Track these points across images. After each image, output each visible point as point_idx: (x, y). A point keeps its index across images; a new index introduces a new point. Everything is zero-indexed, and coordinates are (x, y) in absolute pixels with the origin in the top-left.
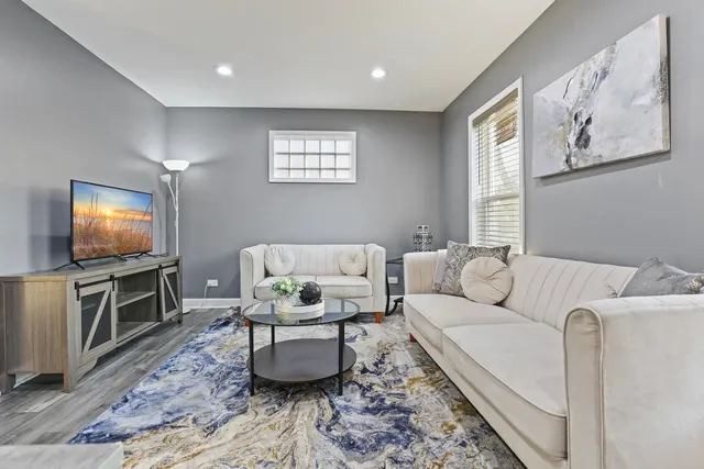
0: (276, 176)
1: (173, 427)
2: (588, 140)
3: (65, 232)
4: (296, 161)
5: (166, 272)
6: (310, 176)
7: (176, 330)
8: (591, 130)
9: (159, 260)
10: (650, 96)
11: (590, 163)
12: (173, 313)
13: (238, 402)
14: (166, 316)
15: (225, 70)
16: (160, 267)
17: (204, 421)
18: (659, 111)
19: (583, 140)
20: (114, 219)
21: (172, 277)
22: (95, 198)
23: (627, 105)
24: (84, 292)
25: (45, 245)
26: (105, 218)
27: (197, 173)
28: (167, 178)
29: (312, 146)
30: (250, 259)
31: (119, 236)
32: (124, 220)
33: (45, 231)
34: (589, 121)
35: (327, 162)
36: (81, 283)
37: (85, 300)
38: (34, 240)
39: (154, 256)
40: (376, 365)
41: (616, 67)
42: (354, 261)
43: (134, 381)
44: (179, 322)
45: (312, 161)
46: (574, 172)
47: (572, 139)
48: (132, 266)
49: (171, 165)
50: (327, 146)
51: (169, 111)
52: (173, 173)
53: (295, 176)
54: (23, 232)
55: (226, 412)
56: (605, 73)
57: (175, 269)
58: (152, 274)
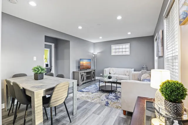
0: (113, 54)
1: (89, 92)
3: (79, 66)
4: (117, 50)
5: (92, 72)
7: (94, 82)
9: (91, 70)
12: (93, 79)
13: (97, 91)
14: (92, 79)
17: (92, 92)
20: (85, 64)
21: (94, 73)
22: (83, 61)
24: (81, 74)
25: (77, 67)
27: (99, 54)
28: (94, 56)
30: (105, 70)
31: (86, 66)
32: (87, 64)
33: (77, 66)
35: (124, 50)
43: (86, 87)
44: (95, 81)
45: (120, 50)
48: (88, 71)
49: (94, 53)
52: (94, 55)
53: (117, 54)
54: (75, 65)
55: (95, 92)
57: (94, 72)
58: (90, 72)
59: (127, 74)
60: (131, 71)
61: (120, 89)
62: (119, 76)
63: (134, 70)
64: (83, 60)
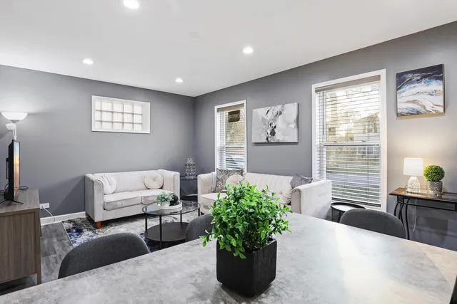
0: (96, 127)
2: (275, 133)
6: (116, 127)
8: (276, 130)
10: (293, 125)
11: (275, 141)
18: (296, 130)
19: (273, 133)
23: (287, 126)
30: (101, 184)
34: (275, 127)
35: (128, 118)
41: (284, 112)
42: (154, 180)
46: (269, 143)
47: (269, 132)
50: (128, 108)
56: (281, 113)
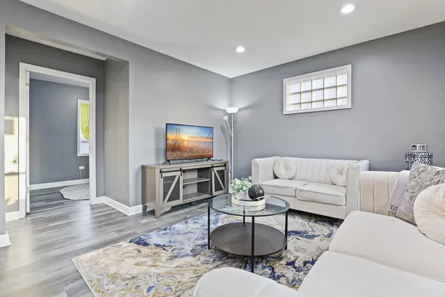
1: (164, 249)
5: (216, 169)
6: (315, 106)
9: (214, 162)
12: (220, 192)
13: (199, 249)
14: (215, 193)
15: (241, 49)
16: (213, 167)
17: (176, 252)
20: (188, 141)
21: (221, 172)
22: (178, 131)
24: (165, 175)
25: (162, 153)
26: (184, 140)
28: (225, 117)
29: (317, 84)
30: (257, 166)
32: (194, 142)
36: (163, 170)
37: (165, 179)
38: (157, 150)
39: (213, 160)
40: (305, 263)
42: (341, 174)
45: (316, 96)
49: (230, 110)
50: (329, 82)
51: (231, 80)
53: (304, 108)
55: (189, 252)
57: (223, 168)
58: (208, 169)
59: (341, 180)
60: (357, 169)
61: (302, 242)
62: (305, 188)
63: (370, 165)
64: (178, 127)
